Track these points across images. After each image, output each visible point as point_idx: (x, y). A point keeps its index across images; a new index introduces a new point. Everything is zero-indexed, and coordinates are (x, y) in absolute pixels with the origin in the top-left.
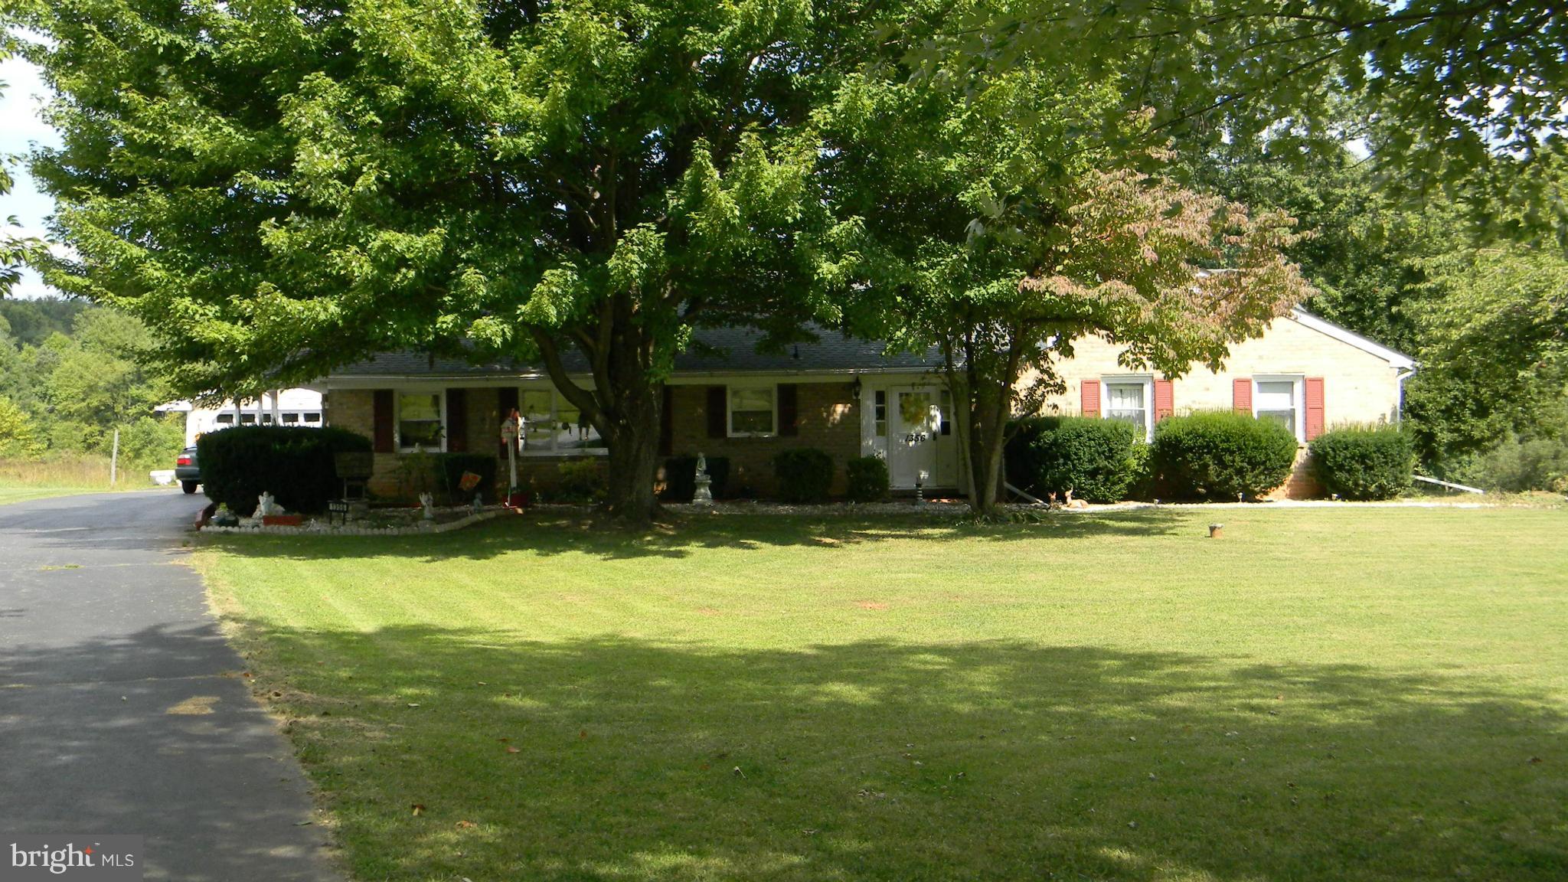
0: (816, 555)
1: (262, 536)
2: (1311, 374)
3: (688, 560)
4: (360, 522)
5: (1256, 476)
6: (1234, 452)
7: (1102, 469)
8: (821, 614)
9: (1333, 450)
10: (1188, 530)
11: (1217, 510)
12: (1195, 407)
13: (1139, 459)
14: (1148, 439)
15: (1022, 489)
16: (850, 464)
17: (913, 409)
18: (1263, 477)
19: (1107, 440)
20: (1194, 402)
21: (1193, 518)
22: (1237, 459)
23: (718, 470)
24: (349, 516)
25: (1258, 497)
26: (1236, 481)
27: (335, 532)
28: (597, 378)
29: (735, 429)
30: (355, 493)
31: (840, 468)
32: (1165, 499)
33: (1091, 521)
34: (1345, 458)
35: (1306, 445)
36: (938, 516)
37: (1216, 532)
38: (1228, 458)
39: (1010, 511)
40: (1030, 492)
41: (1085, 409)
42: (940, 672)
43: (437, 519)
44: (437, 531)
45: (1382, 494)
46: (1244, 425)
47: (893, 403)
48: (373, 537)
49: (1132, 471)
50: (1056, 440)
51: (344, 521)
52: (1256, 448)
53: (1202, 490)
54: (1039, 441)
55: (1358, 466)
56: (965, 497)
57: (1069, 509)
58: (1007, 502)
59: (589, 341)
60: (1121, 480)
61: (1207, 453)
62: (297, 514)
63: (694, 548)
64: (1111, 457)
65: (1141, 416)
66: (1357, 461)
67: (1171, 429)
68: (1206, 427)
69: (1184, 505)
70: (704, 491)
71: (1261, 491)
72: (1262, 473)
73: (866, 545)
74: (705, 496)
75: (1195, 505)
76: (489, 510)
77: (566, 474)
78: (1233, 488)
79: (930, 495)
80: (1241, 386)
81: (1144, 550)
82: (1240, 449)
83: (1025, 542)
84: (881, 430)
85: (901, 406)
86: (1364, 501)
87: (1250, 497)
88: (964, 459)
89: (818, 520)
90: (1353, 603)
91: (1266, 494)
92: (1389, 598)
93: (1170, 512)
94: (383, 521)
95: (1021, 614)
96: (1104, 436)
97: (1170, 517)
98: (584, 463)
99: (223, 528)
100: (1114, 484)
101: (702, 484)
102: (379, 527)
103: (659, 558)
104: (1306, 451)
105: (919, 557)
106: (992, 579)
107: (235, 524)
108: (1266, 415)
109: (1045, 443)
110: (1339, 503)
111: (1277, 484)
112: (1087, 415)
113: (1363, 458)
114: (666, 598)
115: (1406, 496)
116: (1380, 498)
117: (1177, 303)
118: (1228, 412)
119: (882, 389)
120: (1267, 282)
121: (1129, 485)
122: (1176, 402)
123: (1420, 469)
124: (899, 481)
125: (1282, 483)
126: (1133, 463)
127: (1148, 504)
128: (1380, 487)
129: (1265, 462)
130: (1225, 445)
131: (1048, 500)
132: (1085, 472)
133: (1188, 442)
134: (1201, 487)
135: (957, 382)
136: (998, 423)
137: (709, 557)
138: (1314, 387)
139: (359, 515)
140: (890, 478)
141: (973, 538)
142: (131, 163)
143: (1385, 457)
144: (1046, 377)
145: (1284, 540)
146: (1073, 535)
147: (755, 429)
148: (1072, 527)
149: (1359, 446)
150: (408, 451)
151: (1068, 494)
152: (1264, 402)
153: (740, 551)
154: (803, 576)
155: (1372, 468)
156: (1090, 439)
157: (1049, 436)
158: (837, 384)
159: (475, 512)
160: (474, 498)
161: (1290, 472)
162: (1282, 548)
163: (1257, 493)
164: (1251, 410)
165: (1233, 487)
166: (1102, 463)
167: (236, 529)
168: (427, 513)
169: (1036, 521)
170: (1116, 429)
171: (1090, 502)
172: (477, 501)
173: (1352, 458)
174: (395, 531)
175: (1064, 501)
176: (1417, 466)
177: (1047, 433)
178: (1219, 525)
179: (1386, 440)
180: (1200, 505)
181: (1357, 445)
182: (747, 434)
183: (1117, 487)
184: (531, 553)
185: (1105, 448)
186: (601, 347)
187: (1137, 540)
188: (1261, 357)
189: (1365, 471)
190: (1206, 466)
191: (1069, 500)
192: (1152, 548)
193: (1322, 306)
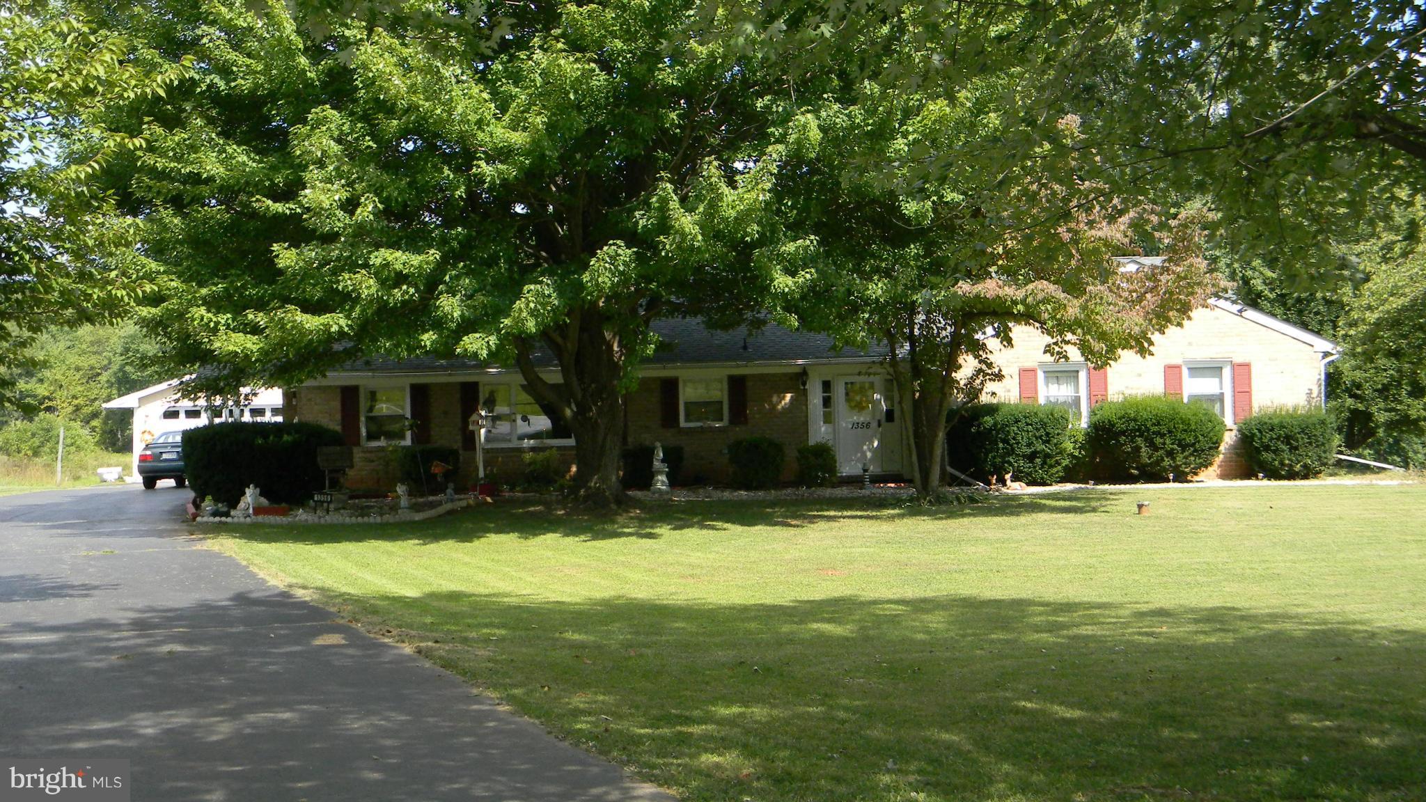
0: (775, 534)
1: (255, 525)
2: (1238, 359)
3: (661, 541)
4: (342, 511)
5: (1186, 458)
6: (1165, 435)
7: (1038, 452)
8: (790, 580)
9: (1260, 431)
10: (1118, 508)
11: (1148, 490)
12: (1127, 392)
13: (1075, 442)
14: (1084, 423)
15: (963, 472)
16: (799, 451)
17: (858, 398)
18: (1192, 458)
19: (1044, 425)
20: (1127, 387)
21: (1125, 497)
22: (1168, 441)
23: (673, 457)
24: (332, 506)
25: (1189, 478)
26: (1167, 462)
27: (322, 521)
28: (565, 372)
29: (687, 419)
30: (335, 484)
31: (791, 454)
32: (1099, 481)
33: (1029, 501)
34: (1271, 439)
35: (1235, 427)
36: (885, 499)
37: (1144, 509)
38: (1158, 440)
39: (953, 493)
40: (972, 476)
41: (1023, 396)
42: (896, 616)
43: (416, 508)
44: (417, 519)
45: (1307, 473)
46: (1174, 409)
47: (839, 392)
48: (359, 525)
49: (1068, 455)
50: (995, 424)
51: (328, 511)
52: (1185, 431)
53: (1135, 472)
54: (979, 427)
55: (1284, 447)
56: (910, 481)
57: (1009, 491)
58: (950, 485)
59: (559, 340)
60: (1058, 463)
61: (1139, 436)
62: (284, 505)
63: (664, 530)
64: (1048, 442)
65: (1077, 401)
66: (1282, 442)
67: (1106, 414)
68: (1137, 412)
69: (1117, 486)
70: (662, 478)
71: (1191, 472)
72: (1192, 454)
73: (822, 525)
74: (663, 482)
75: (1128, 486)
76: (461, 500)
77: (530, 464)
78: (1165, 470)
79: (876, 480)
80: (1172, 372)
81: (1075, 525)
82: (1170, 432)
83: (965, 521)
84: (828, 419)
85: (847, 394)
86: (1289, 479)
87: (1181, 477)
88: (909, 445)
89: (773, 504)
90: (1253, 566)
91: (1196, 474)
92: (1285, 562)
93: (1104, 492)
94: (364, 511)
95: (962, 577)
96: (1041, 421)
97: (1104, 497)
98: (547, 453)
99: (217, 519)
100: (1051, 466)
101: (660, 473)
102: (363, 517)
103: (634, 538)
104: (1234, 433)
105: (870, 534)
106: (937, 552)
107: (227, 515)
108: (1196, 399)
109: (985, 428)
110: (1265, 482)
111: (1207, 465)
112: (1024, 401)
113: (1288, 439)
114: (652, 570)
115: (1331, 475)
116: (1306, 477)
117: (1101, 298)
118: (1160, 397)
119: (827, 379)
120: (1185, 278)
121: (1066, 468)
122: (1110, 387)
123: (1343, 449)
124: (847, 468)
125: (1211, 464)
126: (1069, 446)
127: (1083, 486)
128: (1305, 466)
129: (1194, 444)
130: (1156, 429)
131: (989, 483)
132: (1024, 456)
133: (1121, 426)
134: (1134, 468)
135: (901, 373)
136: (940, 411)
137: (678, 537)
138: (1242, 372)
139: (340, 506)
140: (837, 465)
141: (918, 518)
142: (150, 188)
143: (1309, 438)
144: (984, 367)
145: (1205, 516)
146: (1012, 514)
147: (707, 419)
148: (1012, 507)
149: (1284, 427)
150: (374, 444)
151: (1008, 477)
152: (1193, 387)
153: (705, 532)
154: (767, 551)
155: (1296, 448)
156: (1028, 424)
157: (988, 420)
158: (785, 375)
159: (448, 501)
160: (447, 488)
161: (1218, 453)
162: (1202, 522)
163: (1187, 474)
164: (1181, 394)
165: (1164, 468)
166: (1040, 447)
167: (229, 520)
168: (404, 502)
169: (977, 502)
170: (1052, 415)
171: (1028, 484)
172: (449, 491)
173: (1278, 439)
174: (379, 520)
175: (1004, 484)
176: (1340, 446)
177: (987, 418)
178: (1146, 503)
179: (1310, 421)
180: (1133, 486)
181: (1282, 427)
182: (699, 424)
183: (1055, 470)
184: (513, 537)
185: (1042, 432)
186: (569, 345)
187: (1071, 517)
188: (1190, 344)
189: (1290, 451)
190: (1138, 449)
191: (1008, 483)
192: (1083, 524)
193: (1259, 288)
